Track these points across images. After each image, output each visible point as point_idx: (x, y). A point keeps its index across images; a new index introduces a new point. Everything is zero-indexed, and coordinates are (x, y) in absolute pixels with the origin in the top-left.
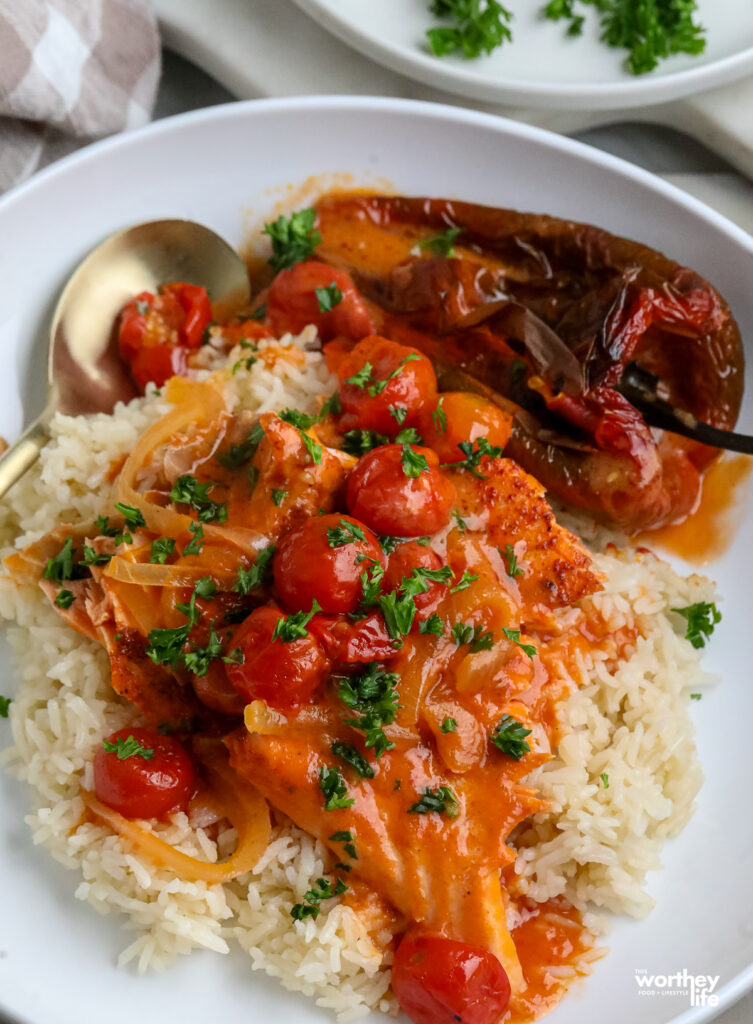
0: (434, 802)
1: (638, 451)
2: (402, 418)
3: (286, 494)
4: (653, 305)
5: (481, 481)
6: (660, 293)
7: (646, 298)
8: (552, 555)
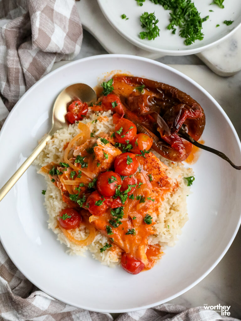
0: (131, 232)
1: (181, 150)
2: (128, 142)
3: (100, 165)
4: (187, 115)
5: (145, 158)
6: (189, 111)
7: (186, 113)
8: (160, 176)
